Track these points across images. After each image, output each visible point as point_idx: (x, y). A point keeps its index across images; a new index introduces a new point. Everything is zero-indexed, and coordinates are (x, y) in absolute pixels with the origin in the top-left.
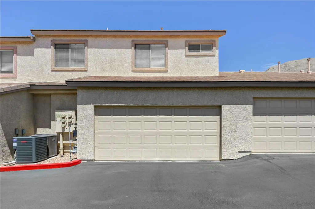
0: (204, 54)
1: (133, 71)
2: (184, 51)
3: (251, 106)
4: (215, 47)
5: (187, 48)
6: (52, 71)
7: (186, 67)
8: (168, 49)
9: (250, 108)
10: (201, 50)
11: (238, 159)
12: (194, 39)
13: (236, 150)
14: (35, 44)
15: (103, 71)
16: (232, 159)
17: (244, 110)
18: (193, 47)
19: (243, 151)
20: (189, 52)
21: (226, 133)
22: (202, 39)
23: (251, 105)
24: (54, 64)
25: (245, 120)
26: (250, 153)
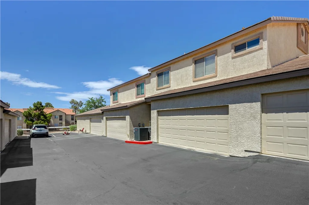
0: (250, 51)
1: (194, 82)
2: (232, 53)
3: (259, 104)
4: (262, 39)
5: (233, 51)
6: (157, 90)
7: (232, 68)
8: (217, 57)
9: (257, 106)
10: (247, 48)
11: (244, 157)
12: (240, 39)
13: (242, 148)
14: (151, 77)
15: (178, 85)
16: (238, 156)
17: (251, 108)
18: (238, 48)
19: (249, 150)
20: (236, 53)
21: (232, 131)
22: (248, 36)
23: (259, 102)
24: (157, 86)
25: (251, 119)
26: (257, 154)
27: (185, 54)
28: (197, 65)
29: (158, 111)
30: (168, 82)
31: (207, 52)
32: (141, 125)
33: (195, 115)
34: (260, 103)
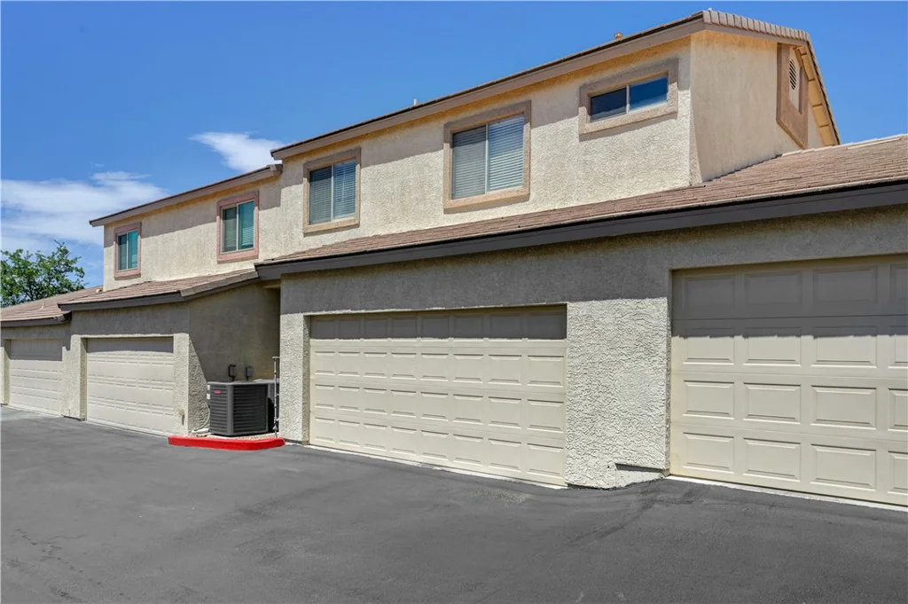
0: (638, 118)
1: (447, 211)
2: (579, 121)
3: (662, 304)
4: (677, 80)
5: (583, 110)
6: (306, 235)
7: (581, 173)
8: (531, 127)
9: (656, 310)
10: (628, 106)
11: (615, 488)
12: (607, 74)
13: (608, 458)
14: (282, 181)
15: (387, 221)
16: (594, 485)
17: (637, 316)
18: (603, 104)
19: (629, 462)
20: (592, 120)
21: (576, 396)
22: (633, 66)
23: (663, 296)
24: (307, 219)
25: (639, 354)
26: (655, 476)
27: (415, 103)
28: (462, 150)
29: (310, 320)
30: (350, 205)
31: (496, 106)
32: (240, 374)
33: (451, 337)
34: (665, 300)
